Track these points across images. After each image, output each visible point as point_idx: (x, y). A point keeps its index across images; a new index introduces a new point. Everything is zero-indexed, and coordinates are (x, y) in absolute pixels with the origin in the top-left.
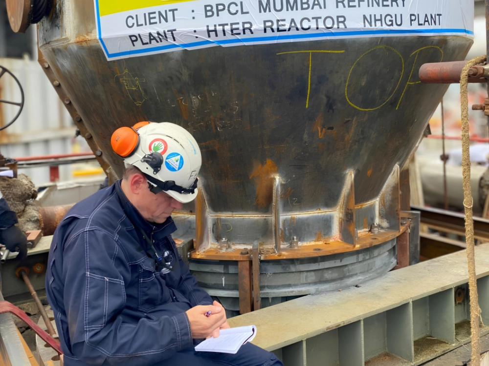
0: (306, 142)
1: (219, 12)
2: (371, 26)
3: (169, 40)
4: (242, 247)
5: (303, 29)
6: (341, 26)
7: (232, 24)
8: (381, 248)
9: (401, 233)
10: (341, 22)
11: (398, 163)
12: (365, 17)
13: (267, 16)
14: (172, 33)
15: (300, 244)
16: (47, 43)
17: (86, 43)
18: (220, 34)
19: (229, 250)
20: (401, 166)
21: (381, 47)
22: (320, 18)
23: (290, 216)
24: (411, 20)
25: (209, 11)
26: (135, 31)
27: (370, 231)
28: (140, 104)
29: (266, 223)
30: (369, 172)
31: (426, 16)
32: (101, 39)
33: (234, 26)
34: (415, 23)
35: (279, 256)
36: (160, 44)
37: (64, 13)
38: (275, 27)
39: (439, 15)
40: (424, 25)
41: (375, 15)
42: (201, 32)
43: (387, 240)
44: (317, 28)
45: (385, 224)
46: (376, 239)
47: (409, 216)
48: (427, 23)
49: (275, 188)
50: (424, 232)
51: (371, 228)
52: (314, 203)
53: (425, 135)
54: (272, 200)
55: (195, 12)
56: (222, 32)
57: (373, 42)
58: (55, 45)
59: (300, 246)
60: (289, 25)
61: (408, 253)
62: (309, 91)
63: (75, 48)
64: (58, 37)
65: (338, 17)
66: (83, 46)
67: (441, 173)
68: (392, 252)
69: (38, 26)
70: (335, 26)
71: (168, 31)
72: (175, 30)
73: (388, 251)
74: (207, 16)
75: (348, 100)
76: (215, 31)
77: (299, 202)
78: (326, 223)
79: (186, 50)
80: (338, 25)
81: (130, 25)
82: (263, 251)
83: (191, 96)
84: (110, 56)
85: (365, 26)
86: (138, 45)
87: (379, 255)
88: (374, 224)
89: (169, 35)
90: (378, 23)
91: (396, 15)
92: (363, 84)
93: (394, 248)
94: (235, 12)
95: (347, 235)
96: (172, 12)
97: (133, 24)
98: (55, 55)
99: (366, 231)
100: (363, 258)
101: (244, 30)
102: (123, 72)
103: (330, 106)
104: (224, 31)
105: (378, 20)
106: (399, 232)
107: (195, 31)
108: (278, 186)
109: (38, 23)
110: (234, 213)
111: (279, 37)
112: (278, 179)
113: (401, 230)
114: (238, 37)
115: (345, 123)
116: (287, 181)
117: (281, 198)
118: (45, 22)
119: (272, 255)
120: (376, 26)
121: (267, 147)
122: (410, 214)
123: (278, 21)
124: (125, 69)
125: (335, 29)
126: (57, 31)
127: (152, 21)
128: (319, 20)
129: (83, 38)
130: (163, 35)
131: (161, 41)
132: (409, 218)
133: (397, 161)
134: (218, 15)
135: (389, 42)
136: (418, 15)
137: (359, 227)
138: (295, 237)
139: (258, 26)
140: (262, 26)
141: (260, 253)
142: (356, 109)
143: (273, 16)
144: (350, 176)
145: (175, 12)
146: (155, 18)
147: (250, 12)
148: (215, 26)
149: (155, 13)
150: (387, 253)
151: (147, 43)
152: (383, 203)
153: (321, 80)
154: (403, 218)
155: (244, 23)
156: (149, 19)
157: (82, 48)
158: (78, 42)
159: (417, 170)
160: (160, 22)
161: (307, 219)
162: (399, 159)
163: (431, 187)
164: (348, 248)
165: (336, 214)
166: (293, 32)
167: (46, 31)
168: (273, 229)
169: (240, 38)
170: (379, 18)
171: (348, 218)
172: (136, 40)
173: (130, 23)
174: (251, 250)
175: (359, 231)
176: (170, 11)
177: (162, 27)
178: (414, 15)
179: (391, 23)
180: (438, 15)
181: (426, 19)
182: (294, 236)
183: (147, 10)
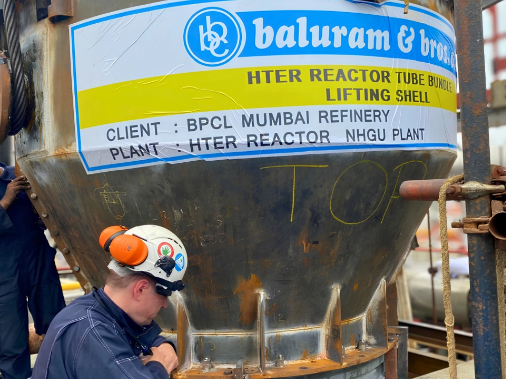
0: (291, 257)
1: (203, 126)
2: (354, 140)
3: (150, 154)
4: (225, 366)
5: (287, 143)
6: (325, 140)
7: (215, 138)
8: (369, 365)
9: (388, 350)
10: (324, 137)
11: (384, 277)
12: (348, 132)
13: (250, 130)
14: (154, 147)
15: (285, 363)
16: (24, 156)
17: (66, 156)
18: (204, 148)
19: (212, 370)
20: (387, 280)
21: (364, 161)
22: (304, 132)
23: (275, 334)
24: (394, 135)
25: (192, 125)
26: (116, 144)
27: (357, 348)
28: (121, 218)
29: (251, 341)
30: (355, 287)
31: (409, 130)
32: (80, 152)
33: (218, 140)
34: (398, 138)
35: (263, 375)
36: (142, 158)
37: (43, 125)
38: (258, 141)
39: (422, 130)
40: (407, 139)
41: (358, 130)
42: (184, 146)
43: (375, 358)
44: (301, 143)
45: (373, 341)
46: (363, 356)
47: (397, 333)
48: (409, 138)
49: (259, 304)
50: (413, 347)
51: (358, 345)
52: (299, 320)
53: (412, 248)
54: (257, 317)
55: (177, 126)
56: (205, 146)
57: (357, 156)
58: (33, 158)
59: (286, 365)
60: (272, 139)
61: (397, 370)
62: (293, 205)
63: (53, 161)
64: (36, 150)
65: (321, 132)
66: (62, 160)
67: (430, 286)
68: (381, 369)
69: (15, 138)
70: (319, 141)
71: (150, 144)
72: (157, 144)
73: (376, 368)
74: (190, 130)
75: (332, 214)
76: (198, 144)
77: (284, 318)
78: (313, 340)
79: (168, 164)
80: (321, 140)
81: (111, 138)
82: (247, 371)
83: (173, 210)
84: (89, 169)
85: (348, 141)
86: (120, 159)
87: (367, 372)
88: (361, 341)
89: (151, 148)
90: (361, 138)
91: (378, 130)
92: (347, 198)
93: (382, 364)
94: (218, 126)
95: (334, 353)
96: (154, 126)
97: (115, 137)
98: (33, 168)
99: (353, 349)
100: (351, 376)
101: (227, 144)
102: (103, 186)
103: (315, 220)
104: (207, 145)
105: (361, 135)
106: (387, 348)
107: (178, 145)
108: (263, 301)
109: (16, 135)
110: (218, 331)
111: (263, 151)
112: (263, 295)
113: (389, 347)
114: (221, 151)
115: (330, 237)
116: (271, 297)
117: (266, 314)
118: (23, 135)
119: (256, 374)
120: (359, 140)
121: (251, 262)
122: (397, 329)
123: (261, 135)
124: (105, 183)
125: (318, 143)
126: (35, 143)
127: (134, 134)
128: (302, 135)
129: (62, 151)
130: (145, 148)
131: (143, 155)
132: (397, 334)
133: (384, 275)
134: (201, 129)
135: (371, 157)
136: (401, 129)
137: (346, 344)
138: (281, 356)
139: (241, 140)
140: (246, 140)
141: (245, 373)
142: (340, 223)
143: (257, 130)
144: (336, 291)
145: (157, 125)
146: (137, 131)
147: (233, 126)
148: (198, 140)
149: (136, 126)
150: (375, 370)
151: (129, 157)
152: (370, 319)
153: (305, 194)
154: (391, 334)
155: (227, 137)
156: (131, 132)
157: (62, 161)
158: (57, 155)
159: (406, 283)
160: (142, 136)
161: (293, 336)
162: (385, 274)
163: (420, 301)
164: (335, 366)
165: (323, 330)
166: (277, 146)
167: (24, 143)
168: (258, 347)
169: (223, 152)
170: (362, 133)
171: (335, 335)
172: (118, 154)
173: (111, 135)
174: (235, 370)
175: (346, 348)
176: (152, 124)
177: (144, 141)
178: (396, 130)
179: (373, 138)
180: (420, 129)
181: (409, 134)
182: (279, 354)
183: (129, 123)
